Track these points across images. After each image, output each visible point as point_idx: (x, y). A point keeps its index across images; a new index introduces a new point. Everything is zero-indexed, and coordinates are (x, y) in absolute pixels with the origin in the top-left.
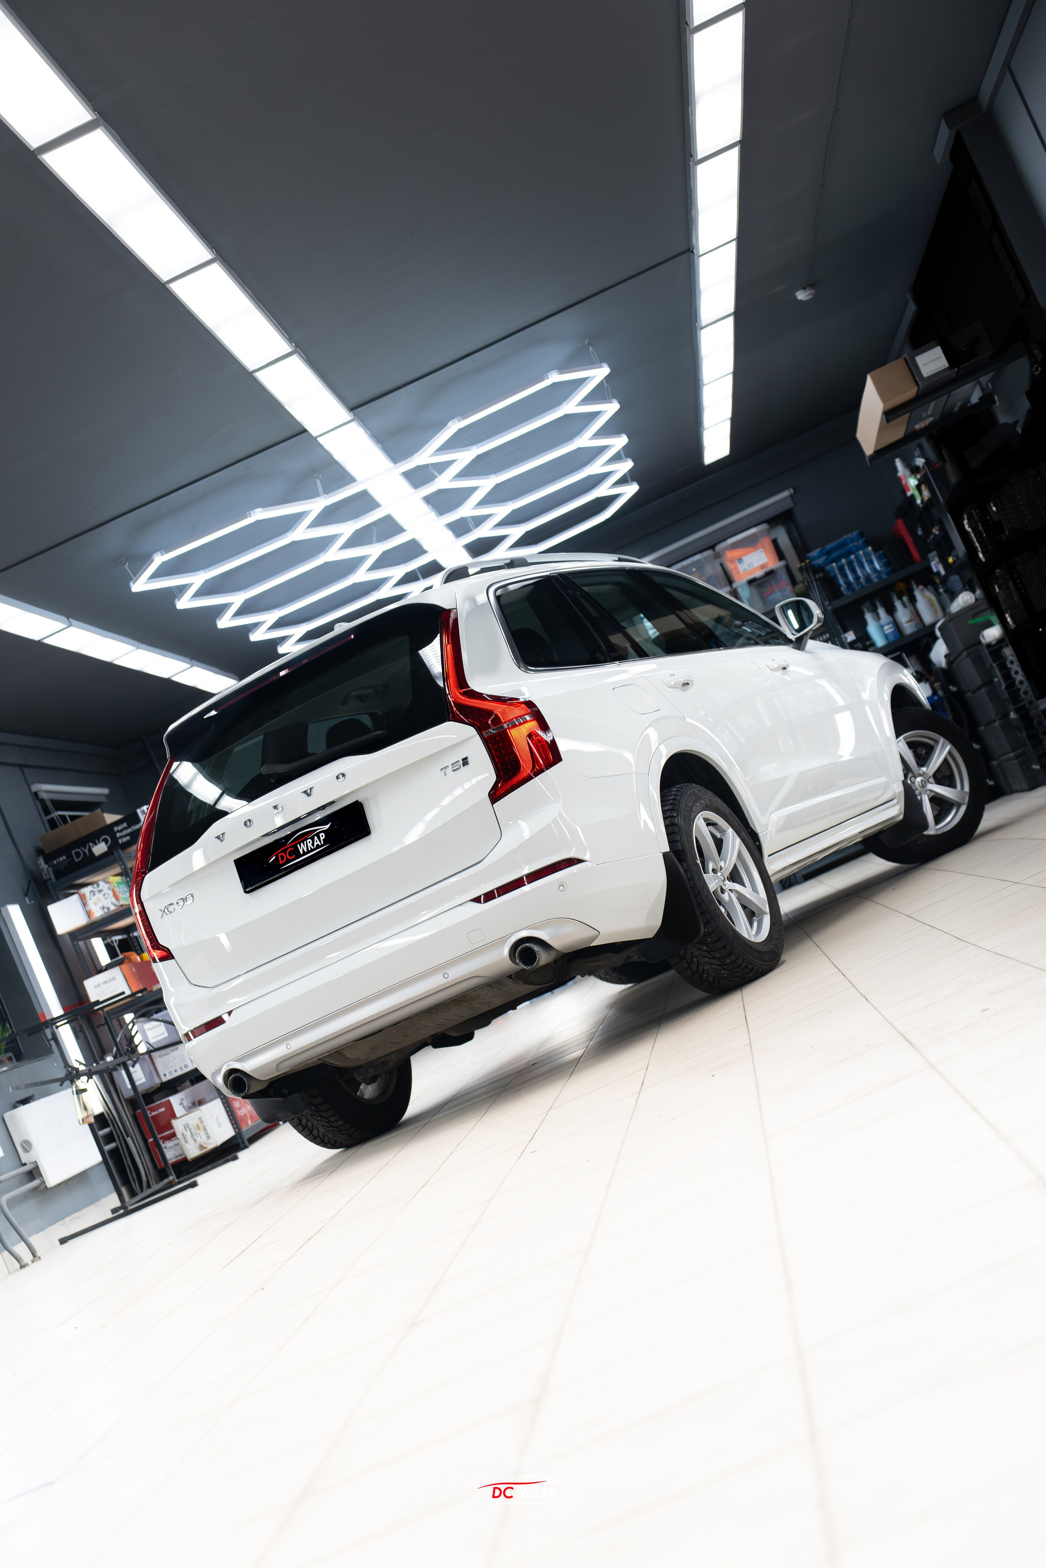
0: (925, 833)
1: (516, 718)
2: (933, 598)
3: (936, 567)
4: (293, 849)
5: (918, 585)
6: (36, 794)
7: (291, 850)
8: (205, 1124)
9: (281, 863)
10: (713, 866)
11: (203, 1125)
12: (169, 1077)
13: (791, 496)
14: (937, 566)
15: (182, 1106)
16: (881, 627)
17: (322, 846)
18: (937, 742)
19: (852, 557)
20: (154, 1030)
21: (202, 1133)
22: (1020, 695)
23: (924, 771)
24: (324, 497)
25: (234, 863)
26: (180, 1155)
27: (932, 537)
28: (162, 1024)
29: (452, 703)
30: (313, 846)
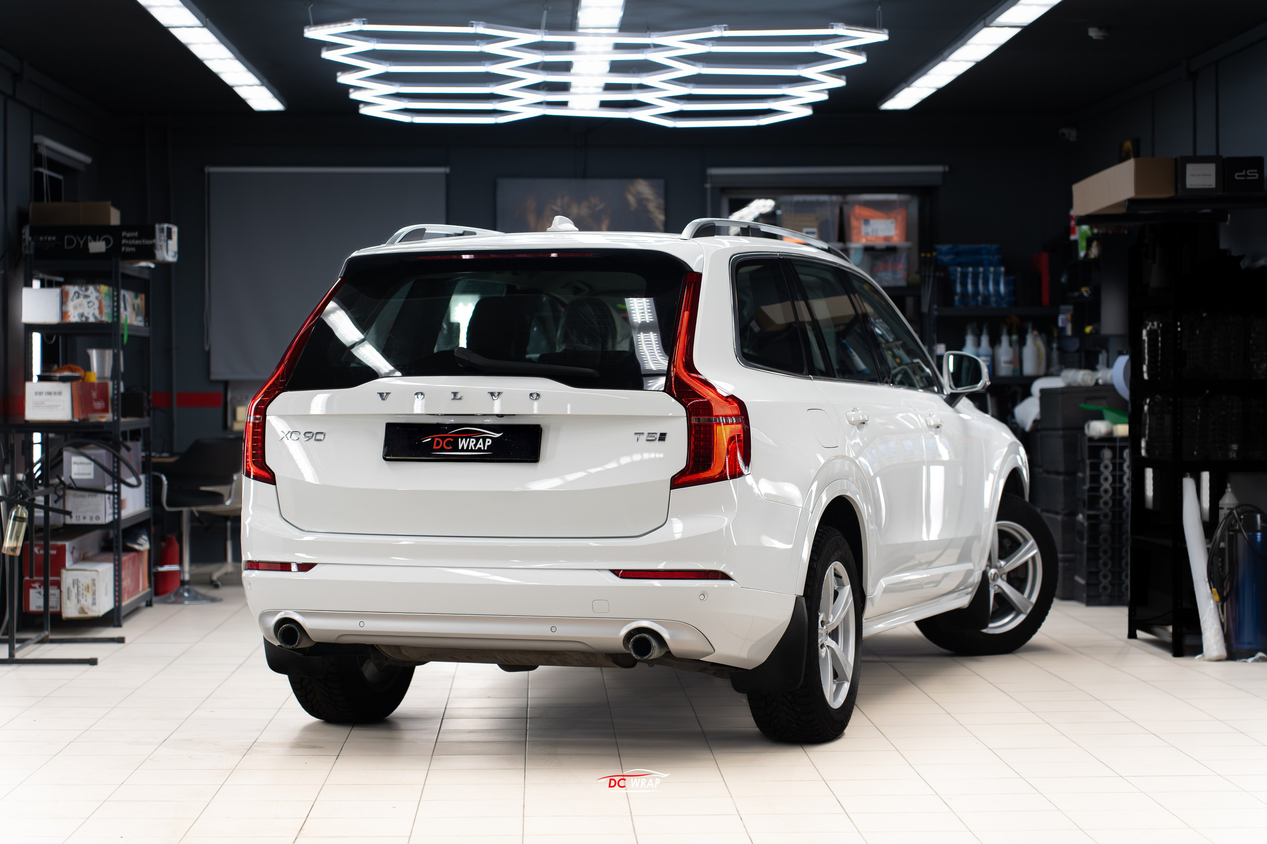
0: (984, 631)
1: (725, 416)
2: (1043, 349)
3: (1063, 322)
4: (452, 440)
5: (1034, 328)
6: (35, 146)
7: (450, 441)
8: (97, 588)
9: (435, 447)
11: (94, 588)
12: (74, 521)
13: (944, 174)
14: (1064, 320)
15: (74, 555)
17: (484, 451)
18: (1026, 541)
19: (981, 269)
20: (81, 466)
21: (89, 596)
22: (1098, 503)
23: (1001, 564)
24: (545, 32)
25: (385, 425)
28: (93, 464)
30: (475, 447)
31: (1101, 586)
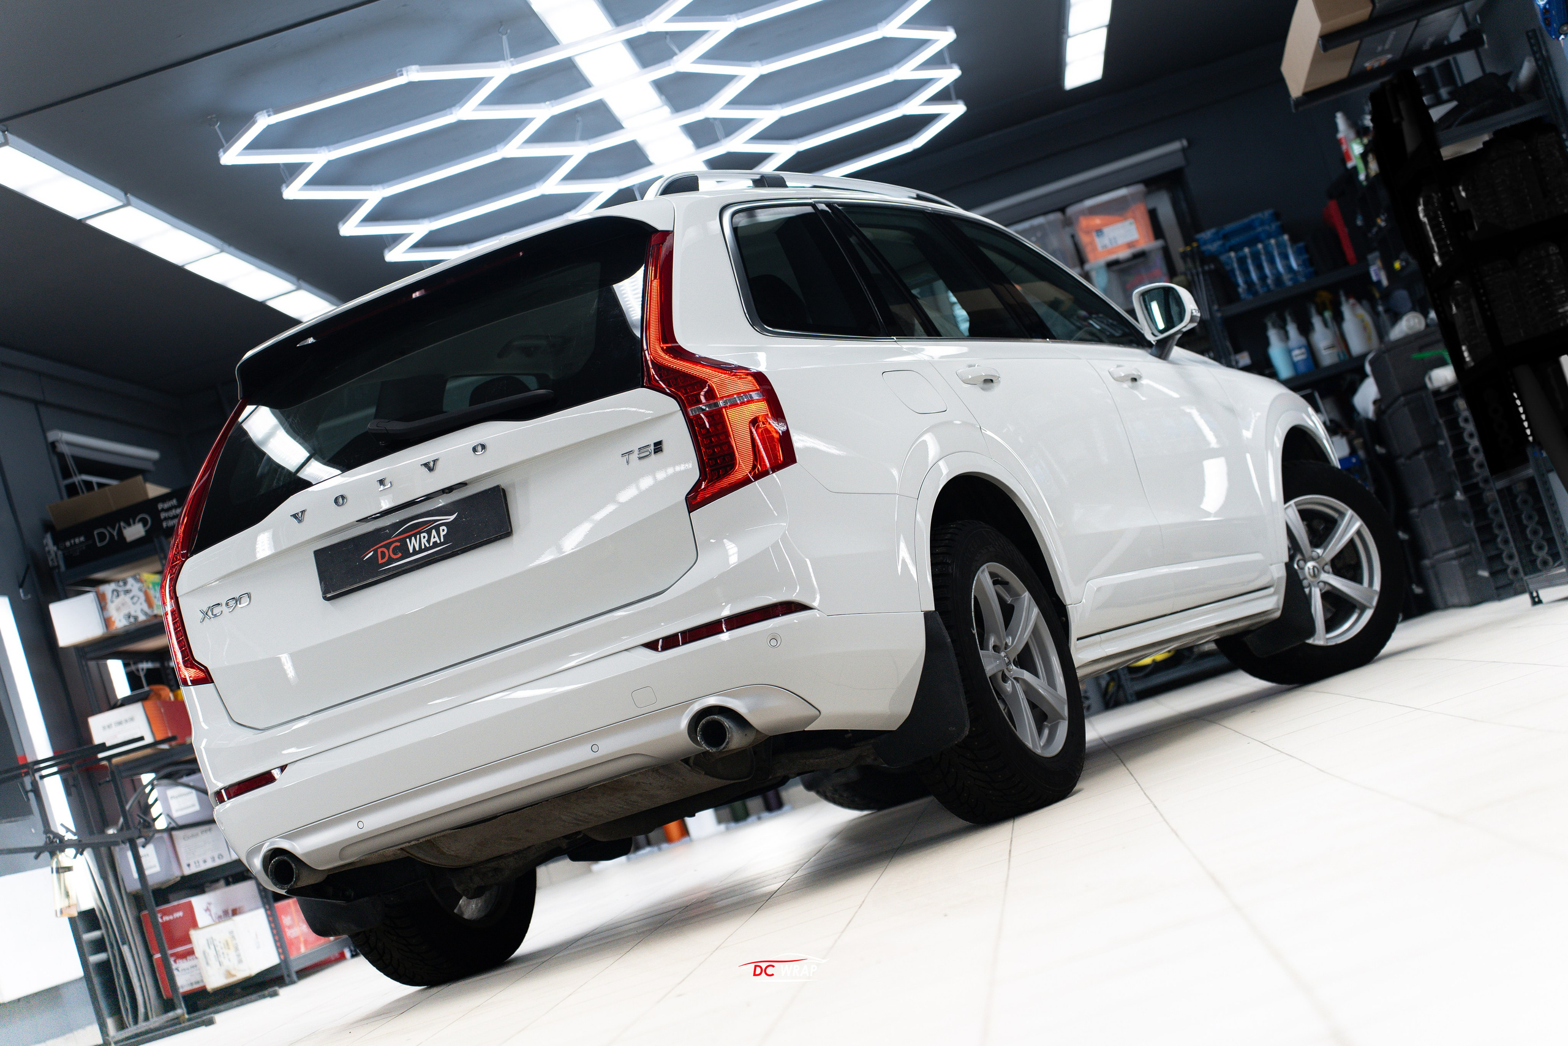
0: (1310, 641)
1: (738, 394)
2: (1368, 319)
3: (1377, 275)
4: (399, 544)
5: (1348, 297)
6: (53, 445)
7: (397, 546)
8: (237, 942)
9: (381, 561)
10: (994, 642)
11: (234, 943)
12: (194, 869)
13: (1184, 150)
14: (1377, 273)
15: (208, 913)
16: (1289, 352)
17: (441, 544)
18: (1342, 514)
19: (1260, 246)
20: (180, 800)
21: (232, 954)
22: (1472, 468)
23: (1318, 553)
24: (511, 61)
25: (313, 555)
26: (198, 982)
27: (1375, 230)
28: (194, 792)
29: (649, 362)
30: (429, 544)
31: (1509, 571)
